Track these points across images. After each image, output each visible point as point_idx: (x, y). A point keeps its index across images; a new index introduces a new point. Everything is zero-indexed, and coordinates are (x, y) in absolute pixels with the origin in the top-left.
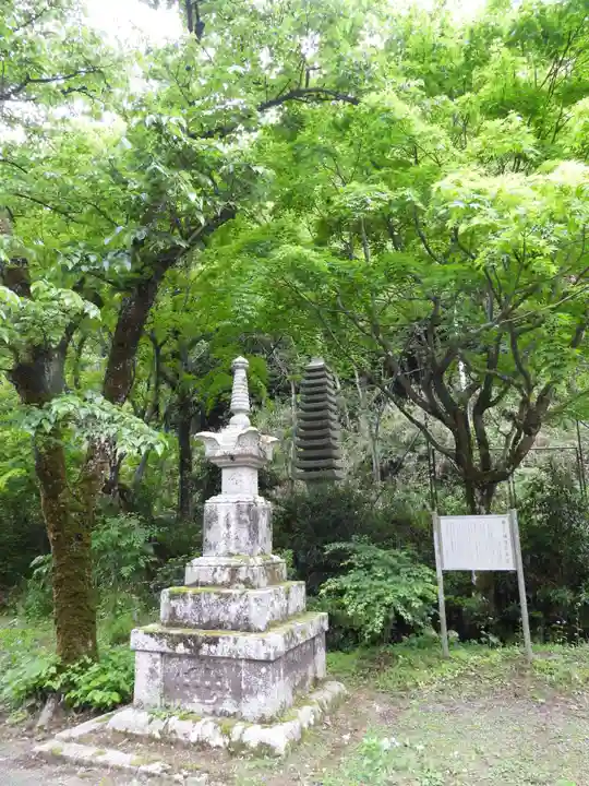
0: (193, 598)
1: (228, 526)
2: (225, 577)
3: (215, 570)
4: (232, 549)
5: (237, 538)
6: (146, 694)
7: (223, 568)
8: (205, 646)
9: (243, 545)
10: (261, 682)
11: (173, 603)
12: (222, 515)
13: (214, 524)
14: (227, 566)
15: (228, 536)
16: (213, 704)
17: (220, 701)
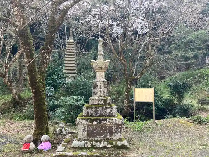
0: (95, 108)
1: (101, 88)
2: (102, 102)
3: (99, 101)
4: (102, 95)
5: (104, 92)
6: (82, 137)
7: (102, 100)
8: (103, 121)
9: (105, 94)
10: (119, 130)
11: (88, 110)
12: (99, 85)
13: (96, 88)
14: (102, 99)
15: (101, 91)
16: (103, 137)
17: (106, 136)
